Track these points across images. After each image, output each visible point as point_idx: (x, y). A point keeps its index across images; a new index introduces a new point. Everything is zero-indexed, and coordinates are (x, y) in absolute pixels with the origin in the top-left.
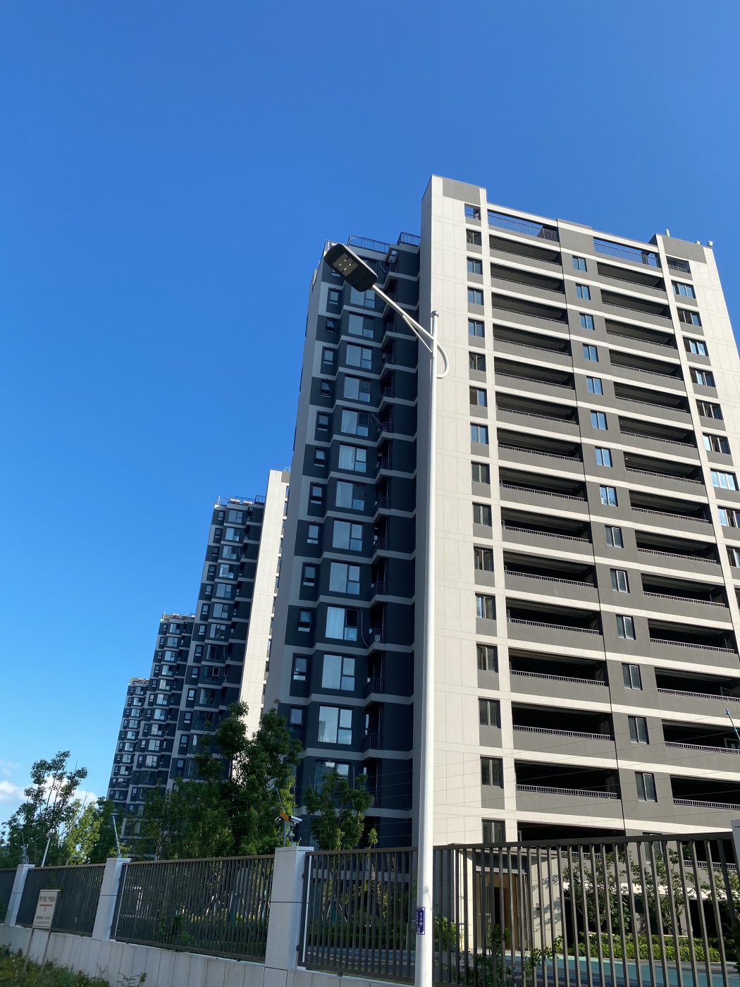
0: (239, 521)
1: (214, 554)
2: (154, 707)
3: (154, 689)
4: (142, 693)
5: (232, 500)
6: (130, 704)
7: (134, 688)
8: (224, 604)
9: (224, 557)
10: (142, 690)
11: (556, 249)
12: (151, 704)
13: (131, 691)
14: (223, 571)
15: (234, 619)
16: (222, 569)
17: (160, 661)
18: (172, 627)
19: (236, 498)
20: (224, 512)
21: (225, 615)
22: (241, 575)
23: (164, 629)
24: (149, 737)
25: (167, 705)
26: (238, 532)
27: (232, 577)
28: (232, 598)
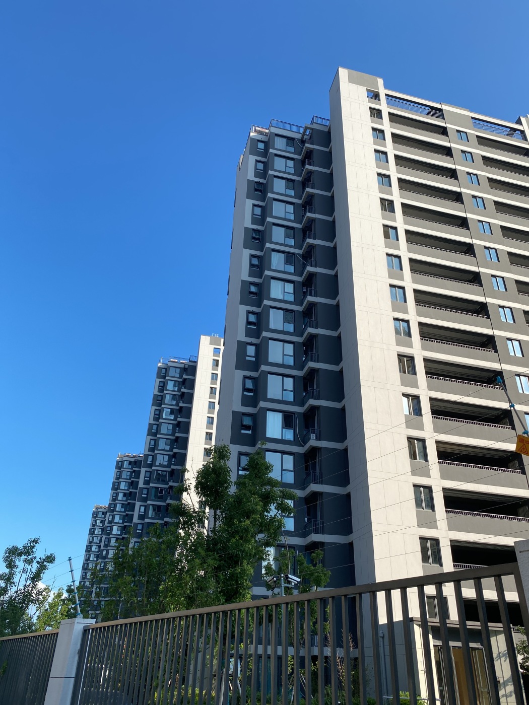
0: (178, 375)
1: (158, 401)
2: (113, 524)
3: (113, 511)
4: (103, 516)
5: (171, 360)
6: (94, 524)
7: (97, 513)
8: (167, 439)
9: (166, 402)
10: (103, 514)
11: (443, 125)
12: (110, 522)
13: (95, 515)
14: (166, 414)
15: (175, 450)
16: (164, 412)
17: (116, 489)
18: (126, 464)
19: (175, 358)
20: (166, 369)
21: (168, 448)
22: (179, 416)
23: (119, 465)
24: (109, 548)
25: (123, 523)
26: (177, 383)
27: (173, 418)
28: (173, 434)
